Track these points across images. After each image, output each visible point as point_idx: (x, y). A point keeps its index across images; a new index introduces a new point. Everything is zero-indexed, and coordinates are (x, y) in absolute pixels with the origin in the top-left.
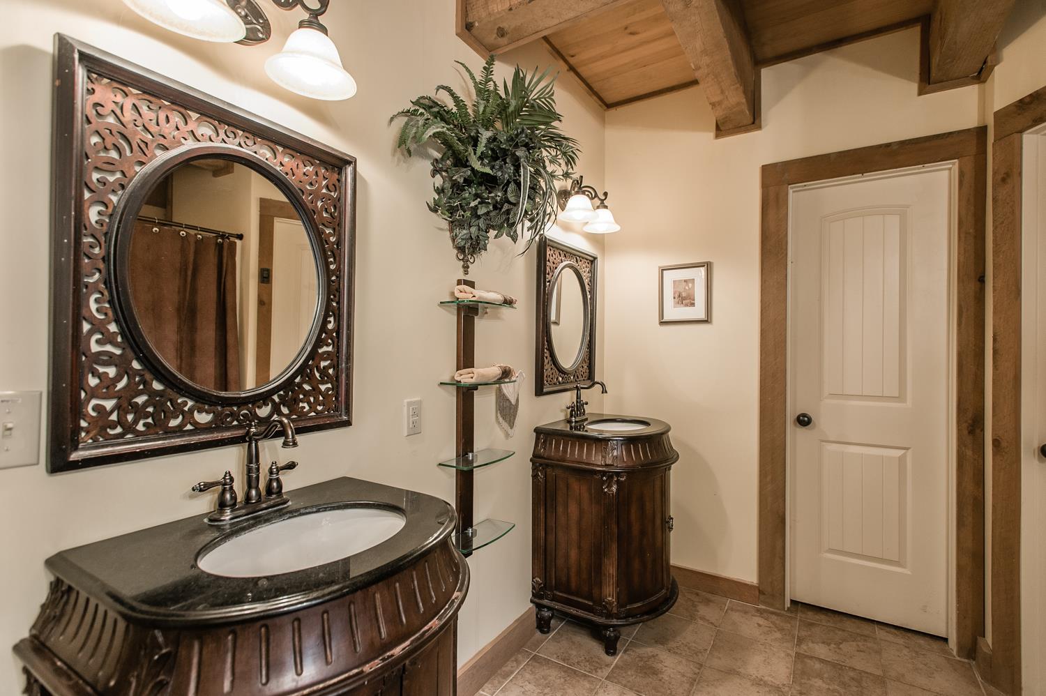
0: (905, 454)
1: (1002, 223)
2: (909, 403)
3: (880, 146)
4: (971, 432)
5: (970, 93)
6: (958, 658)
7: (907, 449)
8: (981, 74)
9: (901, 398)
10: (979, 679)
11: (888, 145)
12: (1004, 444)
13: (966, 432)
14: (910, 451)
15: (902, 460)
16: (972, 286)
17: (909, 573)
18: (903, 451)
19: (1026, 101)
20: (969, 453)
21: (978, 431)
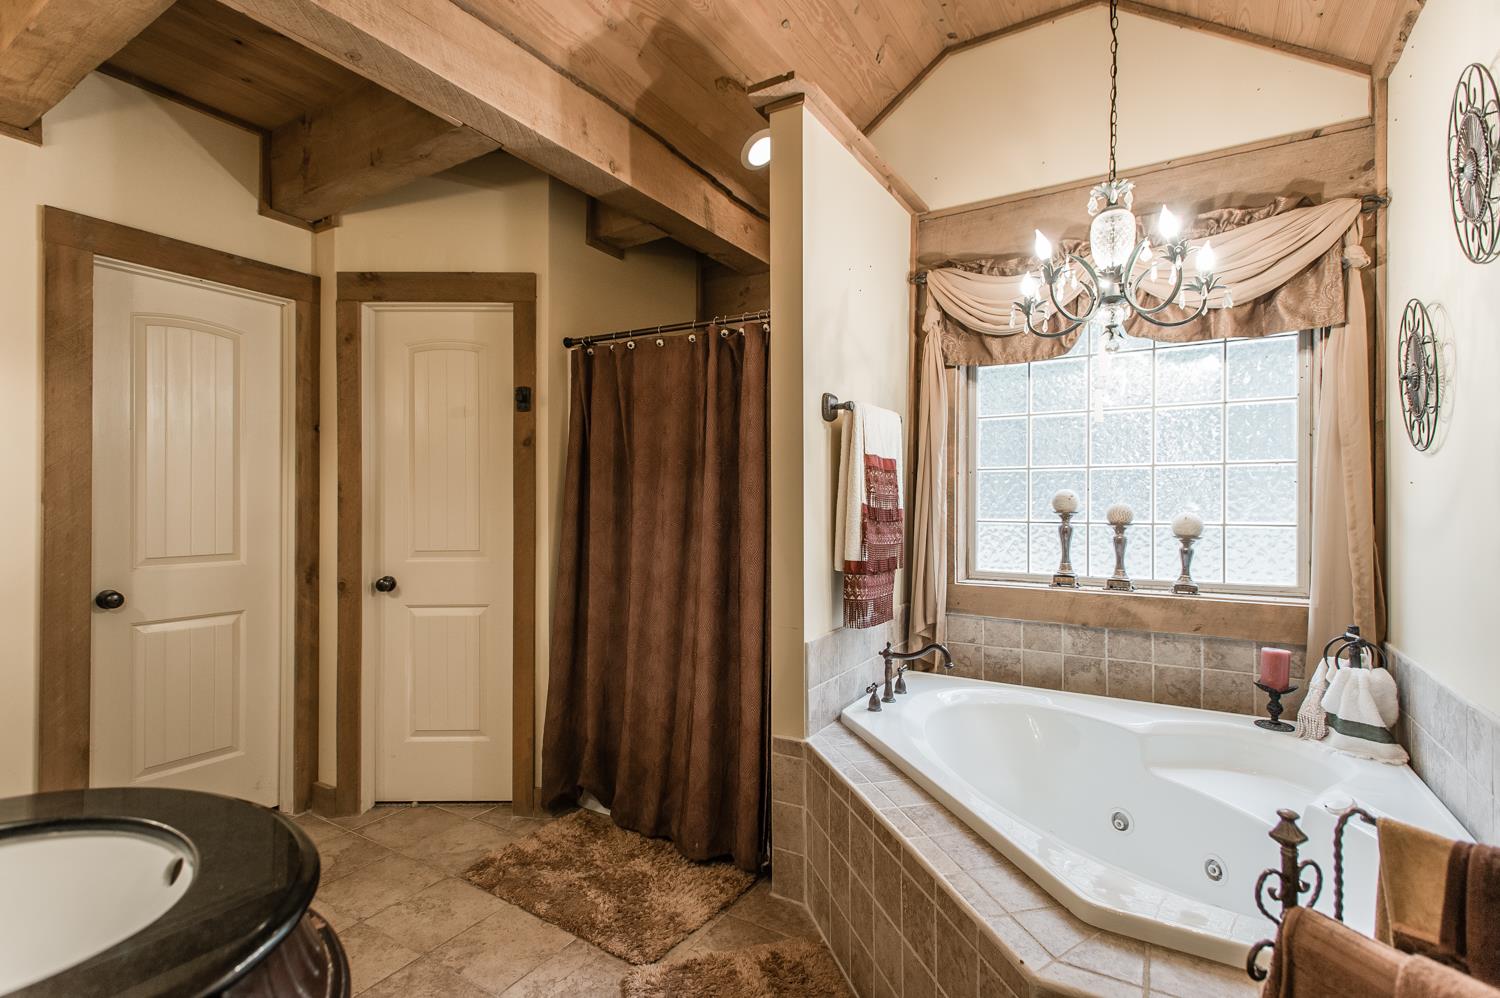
0: (238, 619)
1: (346, 380)
2: (243, 559)
3: (222, 254)
4: (309, 581)
5: (302, 236)
6: (297, 816)
7: (240, 612)
8: (319, 224)
9: (234, 555)
10: (324, 819)
11: (231, 256)
12: (348, 586)
13: (304, 581)
14: (244, 615)
15: (235, 626)
16: (310, 434)
17: (243, 754)
18: (236, 616)
19: (368, 276)
20: (307, 602)
21: (314, 579)
